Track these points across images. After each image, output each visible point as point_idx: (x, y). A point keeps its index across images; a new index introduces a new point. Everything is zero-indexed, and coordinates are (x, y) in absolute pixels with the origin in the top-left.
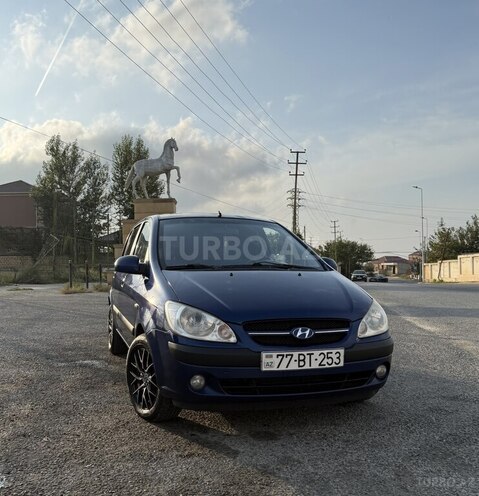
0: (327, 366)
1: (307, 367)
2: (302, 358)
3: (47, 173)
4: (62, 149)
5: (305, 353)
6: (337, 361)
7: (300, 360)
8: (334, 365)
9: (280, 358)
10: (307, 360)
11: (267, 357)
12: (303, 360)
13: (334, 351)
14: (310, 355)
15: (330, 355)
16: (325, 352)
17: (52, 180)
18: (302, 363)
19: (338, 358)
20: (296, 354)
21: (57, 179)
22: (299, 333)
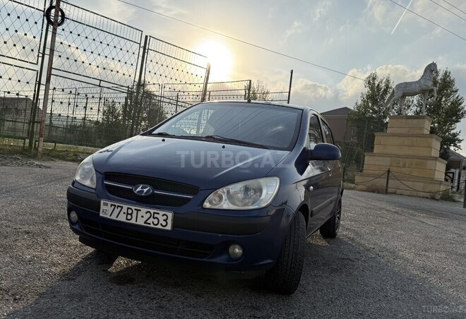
0: (152, 225)
1: (133, 221)
2: (130, 211)
3: (364, 101)
4: (377, 83)
5: (133, 208)
6: (164, 223)
7: (128, 214)
8: (159, 226)
9: (113, 207)
10: (134, 215)
11: (104, 204)
12: (131, 214)
13: (162, 213)
14: (138, 210)
15: (156, 215)
16: (152, 211)
17: (366, 107)
18: (129, 217)
19: (165, 220)
20: (125, 207)
21: (370, 104)
22: (139, 189)
